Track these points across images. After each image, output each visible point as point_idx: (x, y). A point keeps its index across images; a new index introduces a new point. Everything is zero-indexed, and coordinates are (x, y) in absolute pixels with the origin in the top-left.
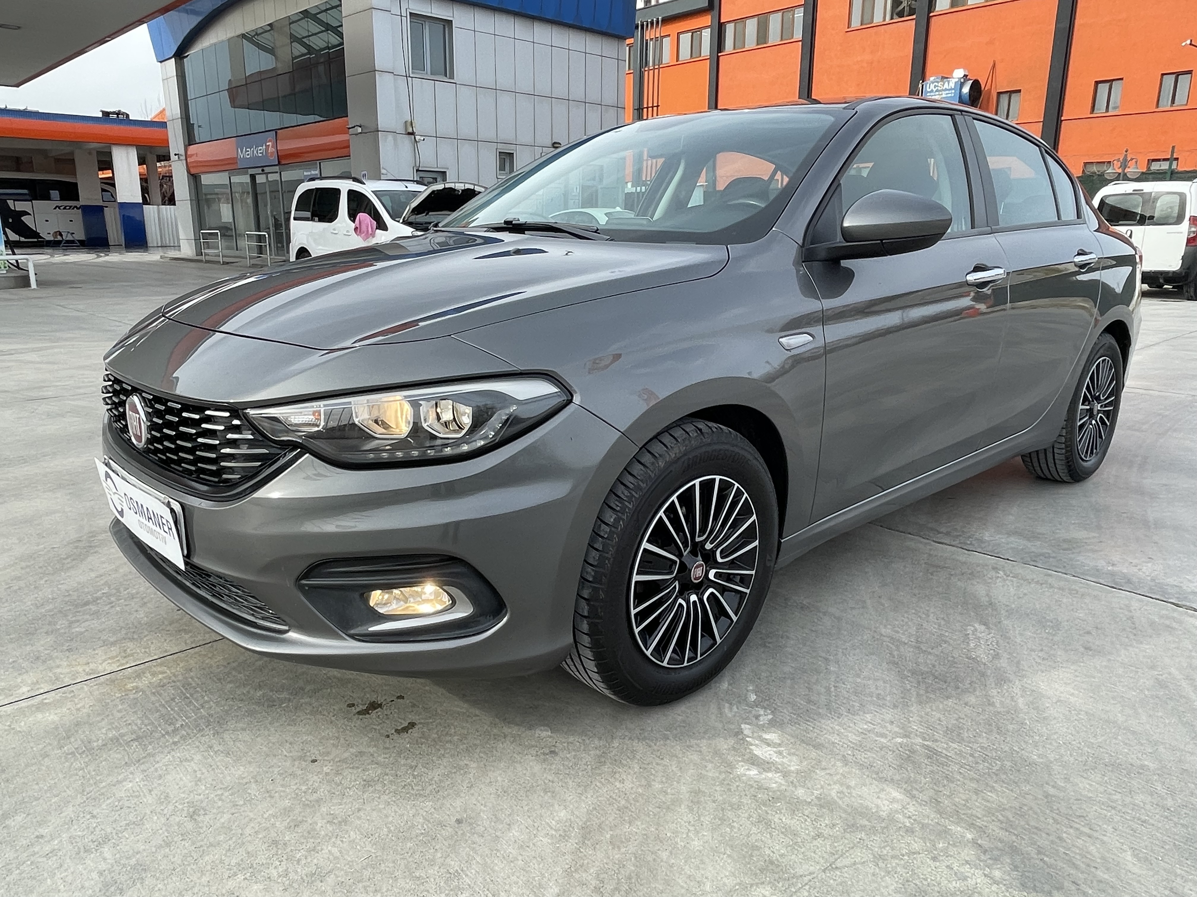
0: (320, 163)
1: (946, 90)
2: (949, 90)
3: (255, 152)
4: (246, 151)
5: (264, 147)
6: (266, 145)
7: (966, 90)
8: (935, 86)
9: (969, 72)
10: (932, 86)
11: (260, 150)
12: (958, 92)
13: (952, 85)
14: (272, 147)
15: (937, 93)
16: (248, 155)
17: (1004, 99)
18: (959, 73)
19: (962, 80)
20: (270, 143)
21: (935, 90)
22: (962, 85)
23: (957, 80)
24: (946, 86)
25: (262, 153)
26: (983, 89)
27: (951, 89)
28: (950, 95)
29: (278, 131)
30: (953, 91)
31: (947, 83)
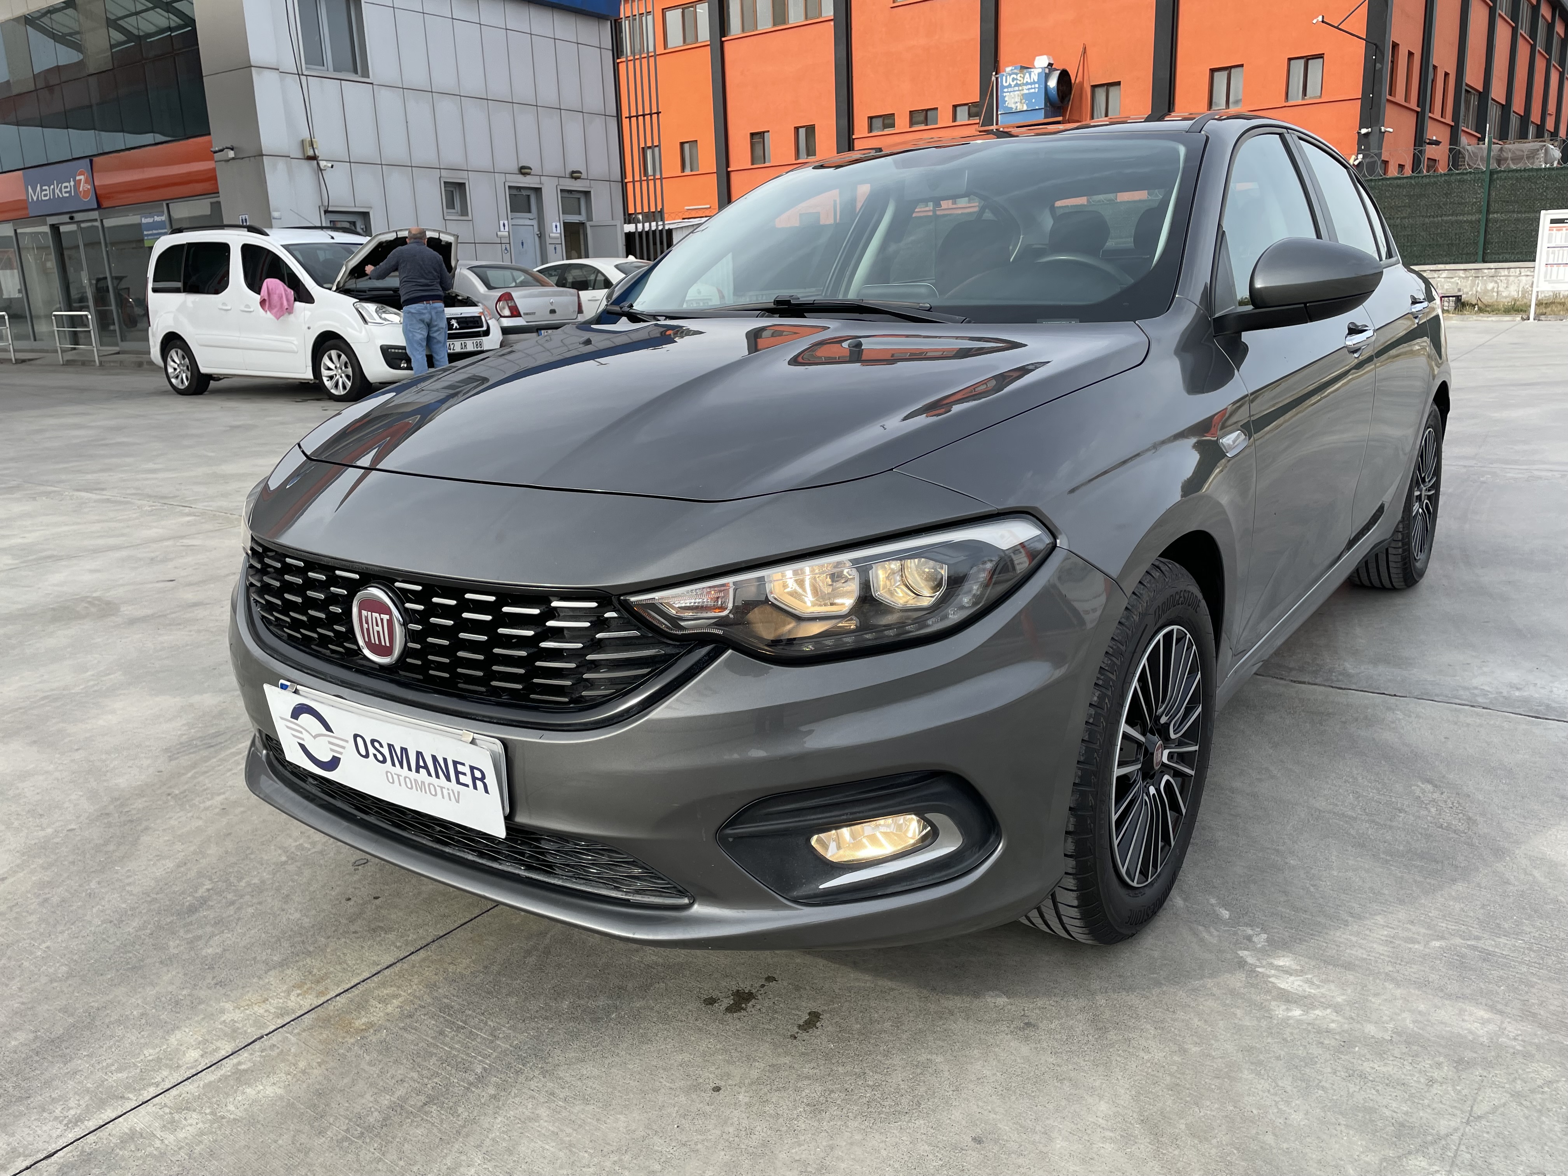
0: (168, 205)
1: (1027, 84)
2: (1031, 84)
3: (57, 191)
4: (42, 190)
5: (72, 183)
6: (74, 180)
7: (1053, 83)
8: (1014, 79)
9: (1054, 59)
10: (1010, 79)
11: (66, 187)
12: (1043, 86)
13: (1035, 77)
14: (86, 182)
15: (1017, 88)
16: (45, 195)
17: (1101, 94)
18: (1042, 62)
19: (1047, 71)
20: (82, 177)
21: (1013, 84)
22: (1047, 77)
23: (1040, 70)
24: (1027, 79)
25: (70, 192)
26: (1073, 81)
27: (1034, 83)
28: (1033, 91)
29: (95, 159)
30: (1037, 86)
31: (1027, 75)
